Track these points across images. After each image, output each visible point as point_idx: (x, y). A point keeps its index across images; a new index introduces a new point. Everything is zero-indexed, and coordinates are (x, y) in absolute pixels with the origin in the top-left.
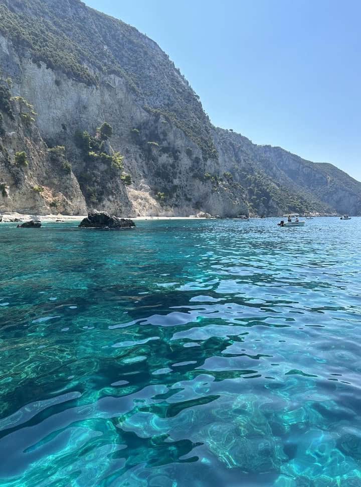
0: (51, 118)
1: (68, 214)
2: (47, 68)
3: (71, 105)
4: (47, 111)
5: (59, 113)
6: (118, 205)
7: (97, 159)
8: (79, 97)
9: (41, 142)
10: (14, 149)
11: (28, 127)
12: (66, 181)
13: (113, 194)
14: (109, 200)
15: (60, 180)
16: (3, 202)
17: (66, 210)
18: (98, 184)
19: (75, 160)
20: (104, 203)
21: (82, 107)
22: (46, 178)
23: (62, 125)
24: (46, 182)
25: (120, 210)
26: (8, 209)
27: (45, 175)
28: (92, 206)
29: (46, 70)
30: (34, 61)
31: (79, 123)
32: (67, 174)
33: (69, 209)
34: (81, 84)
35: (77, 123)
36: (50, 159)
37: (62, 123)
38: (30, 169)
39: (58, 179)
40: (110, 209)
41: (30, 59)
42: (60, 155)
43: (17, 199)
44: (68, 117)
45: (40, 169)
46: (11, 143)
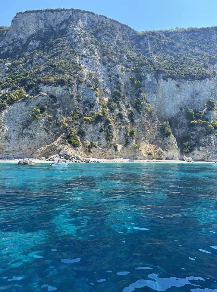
0: (173, 106)
1: (162, 159)
2: (172, 80)
3: (187, 95)
4: (171, 103)
5: (179, 102)
6: (206, 153)
7: (198, 124)
8: (194, 88)
9: (157, 121)
10: (137, 128)
11: (151, 115)
12: (166, 140)
13: (203, 146)
14: (199, 150)
15: (163, 141)
16: (115, 154)
17: (160, 156)
18: (193, 140)
19: (183, 127)
20: (194, 152)
21: (196, 94)
22: (155, 140)
23: (180, 108)
24: (155, 142)
25: (208, 156)
26: (117, 157)
27: (155, 138)
28: (184, 154)
29: (171, 81)
30: (164, 79)
31: (193, 104)
32: (167, 136)
33: (162, 156)
34: (195, 81)
35: (191, 105)
36: (160, 129)
37: (180, 107)
38: (144, 136)
39: (162, 140)
40: (199, 156)
41: (162, 79)
42: (166, 126)
43: (125, 152)
44: (185, 103)
45: (152, 135)
46: (136, 125)
